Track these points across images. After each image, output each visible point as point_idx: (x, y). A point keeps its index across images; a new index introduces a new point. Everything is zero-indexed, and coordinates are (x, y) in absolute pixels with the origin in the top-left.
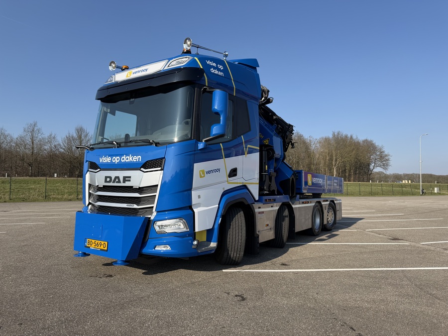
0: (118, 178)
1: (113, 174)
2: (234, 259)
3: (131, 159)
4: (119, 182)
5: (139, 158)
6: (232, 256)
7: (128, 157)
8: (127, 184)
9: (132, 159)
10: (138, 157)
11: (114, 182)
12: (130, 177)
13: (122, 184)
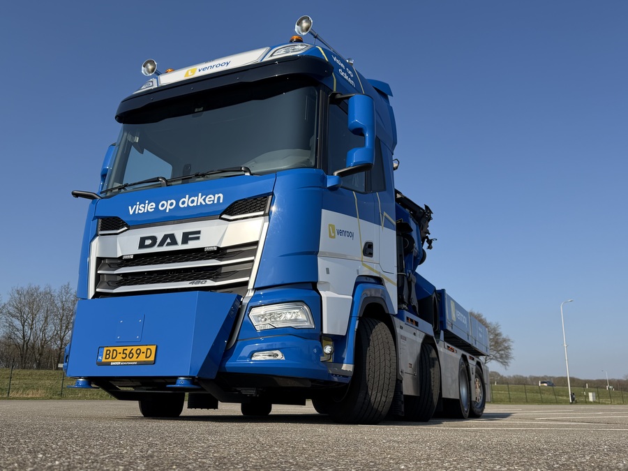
0: (172, 236)
1: (159, 232)
2: (376, 406)
3: (201, 200)
4: (174, 242)
5: (219, 198)
6: (373, 399)
7: (195, 199)
8: (192, 245)
9: (204, 200)
10: (217, 196)
11: (161, 244)
12: (199, 232)
13: (180, 247)
